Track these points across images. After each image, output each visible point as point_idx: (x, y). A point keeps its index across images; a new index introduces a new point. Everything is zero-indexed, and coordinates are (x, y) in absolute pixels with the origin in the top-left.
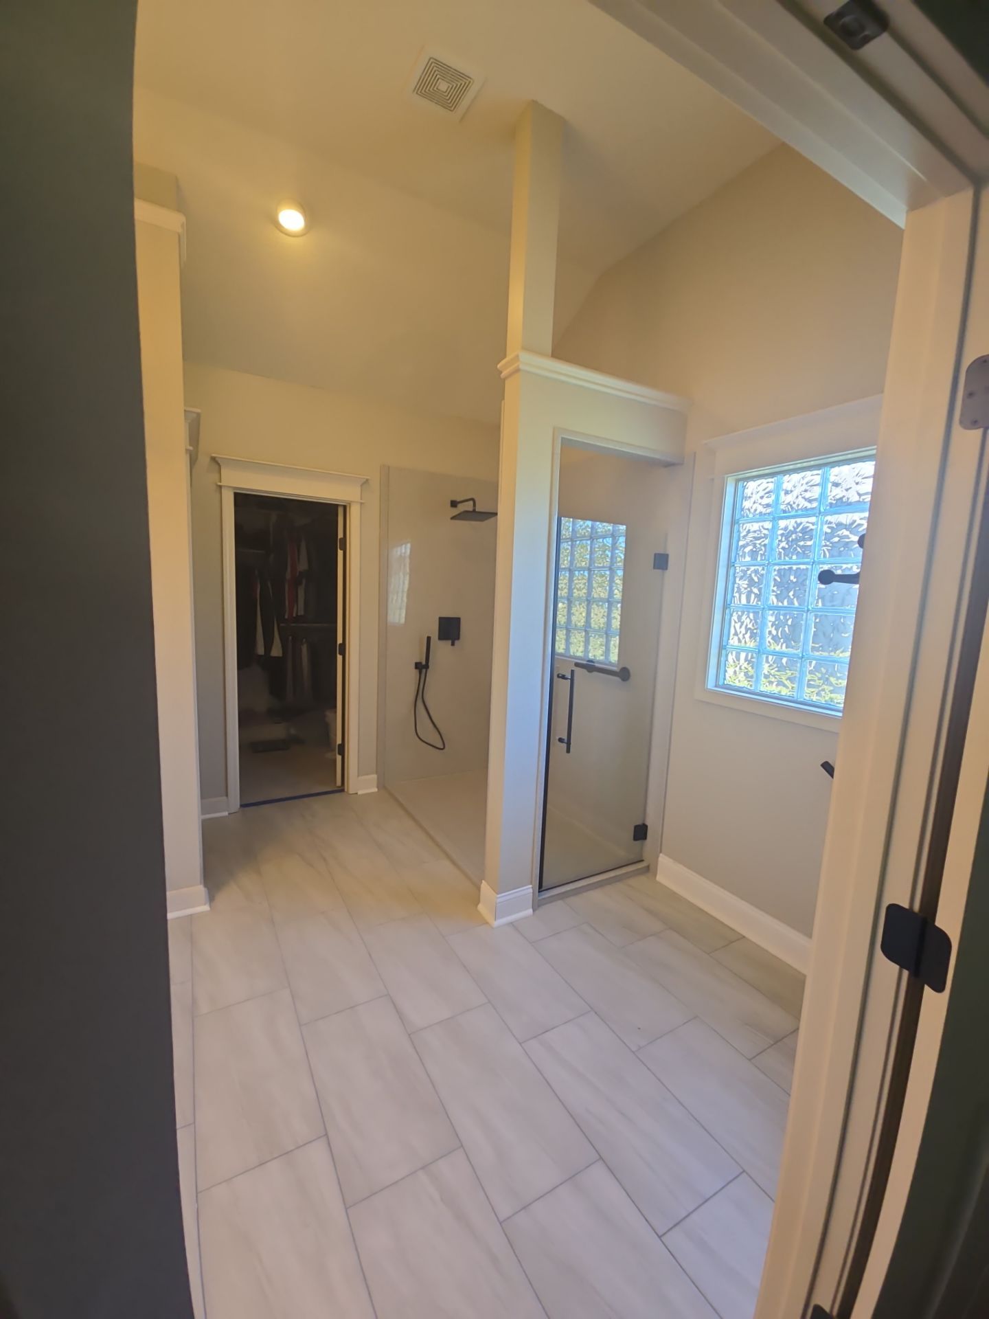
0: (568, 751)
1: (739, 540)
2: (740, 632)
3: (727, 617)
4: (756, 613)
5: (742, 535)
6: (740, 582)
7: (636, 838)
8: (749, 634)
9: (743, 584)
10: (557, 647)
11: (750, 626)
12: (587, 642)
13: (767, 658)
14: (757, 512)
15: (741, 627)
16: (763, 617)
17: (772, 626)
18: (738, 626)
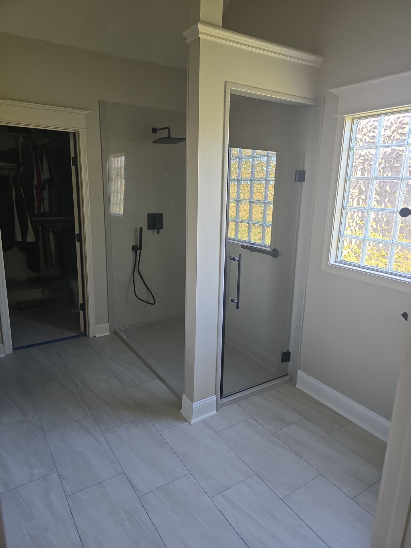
0: (238, 308)
1: (353, 162)
2: (352, 225)
3: (344, 215)
4: (363, 212)
5: (355, 158)
6: (354, 191)
7: (283, 361)
8: (358, 227)
9: (356, 192)
10: (229, 234)
11: (359, 222)
12: (249, 231)
13: (369, 243)
14: (367, 141)
15: (353, 222)
16: (368, 216)
17: (373, 222)
18: (351, 221)
